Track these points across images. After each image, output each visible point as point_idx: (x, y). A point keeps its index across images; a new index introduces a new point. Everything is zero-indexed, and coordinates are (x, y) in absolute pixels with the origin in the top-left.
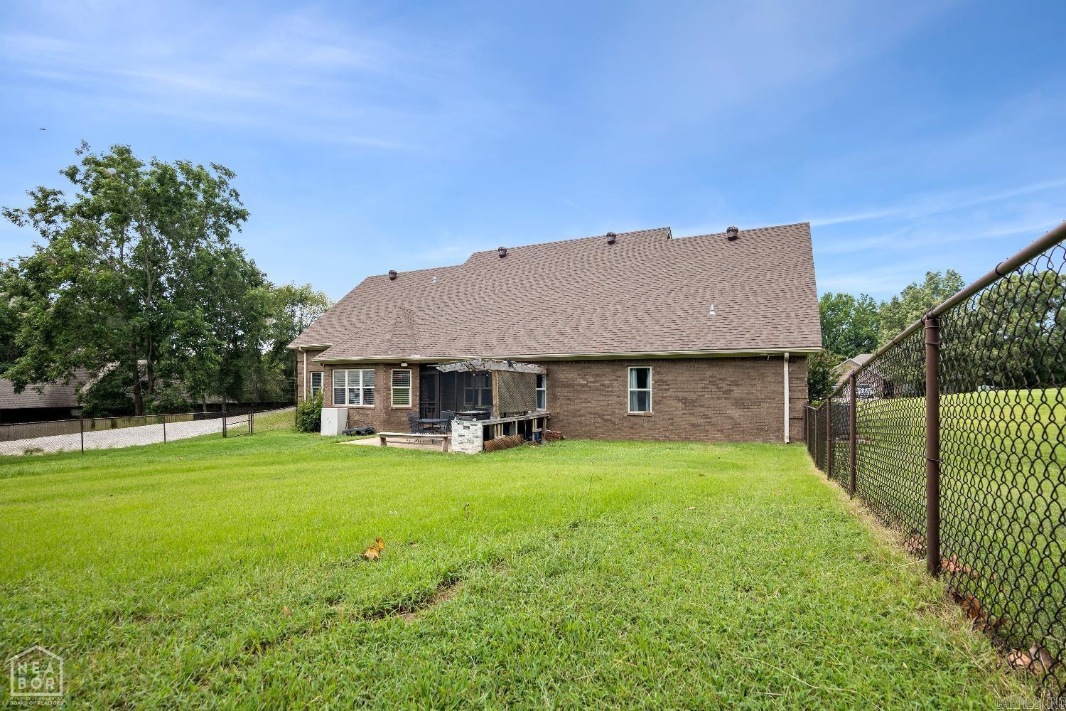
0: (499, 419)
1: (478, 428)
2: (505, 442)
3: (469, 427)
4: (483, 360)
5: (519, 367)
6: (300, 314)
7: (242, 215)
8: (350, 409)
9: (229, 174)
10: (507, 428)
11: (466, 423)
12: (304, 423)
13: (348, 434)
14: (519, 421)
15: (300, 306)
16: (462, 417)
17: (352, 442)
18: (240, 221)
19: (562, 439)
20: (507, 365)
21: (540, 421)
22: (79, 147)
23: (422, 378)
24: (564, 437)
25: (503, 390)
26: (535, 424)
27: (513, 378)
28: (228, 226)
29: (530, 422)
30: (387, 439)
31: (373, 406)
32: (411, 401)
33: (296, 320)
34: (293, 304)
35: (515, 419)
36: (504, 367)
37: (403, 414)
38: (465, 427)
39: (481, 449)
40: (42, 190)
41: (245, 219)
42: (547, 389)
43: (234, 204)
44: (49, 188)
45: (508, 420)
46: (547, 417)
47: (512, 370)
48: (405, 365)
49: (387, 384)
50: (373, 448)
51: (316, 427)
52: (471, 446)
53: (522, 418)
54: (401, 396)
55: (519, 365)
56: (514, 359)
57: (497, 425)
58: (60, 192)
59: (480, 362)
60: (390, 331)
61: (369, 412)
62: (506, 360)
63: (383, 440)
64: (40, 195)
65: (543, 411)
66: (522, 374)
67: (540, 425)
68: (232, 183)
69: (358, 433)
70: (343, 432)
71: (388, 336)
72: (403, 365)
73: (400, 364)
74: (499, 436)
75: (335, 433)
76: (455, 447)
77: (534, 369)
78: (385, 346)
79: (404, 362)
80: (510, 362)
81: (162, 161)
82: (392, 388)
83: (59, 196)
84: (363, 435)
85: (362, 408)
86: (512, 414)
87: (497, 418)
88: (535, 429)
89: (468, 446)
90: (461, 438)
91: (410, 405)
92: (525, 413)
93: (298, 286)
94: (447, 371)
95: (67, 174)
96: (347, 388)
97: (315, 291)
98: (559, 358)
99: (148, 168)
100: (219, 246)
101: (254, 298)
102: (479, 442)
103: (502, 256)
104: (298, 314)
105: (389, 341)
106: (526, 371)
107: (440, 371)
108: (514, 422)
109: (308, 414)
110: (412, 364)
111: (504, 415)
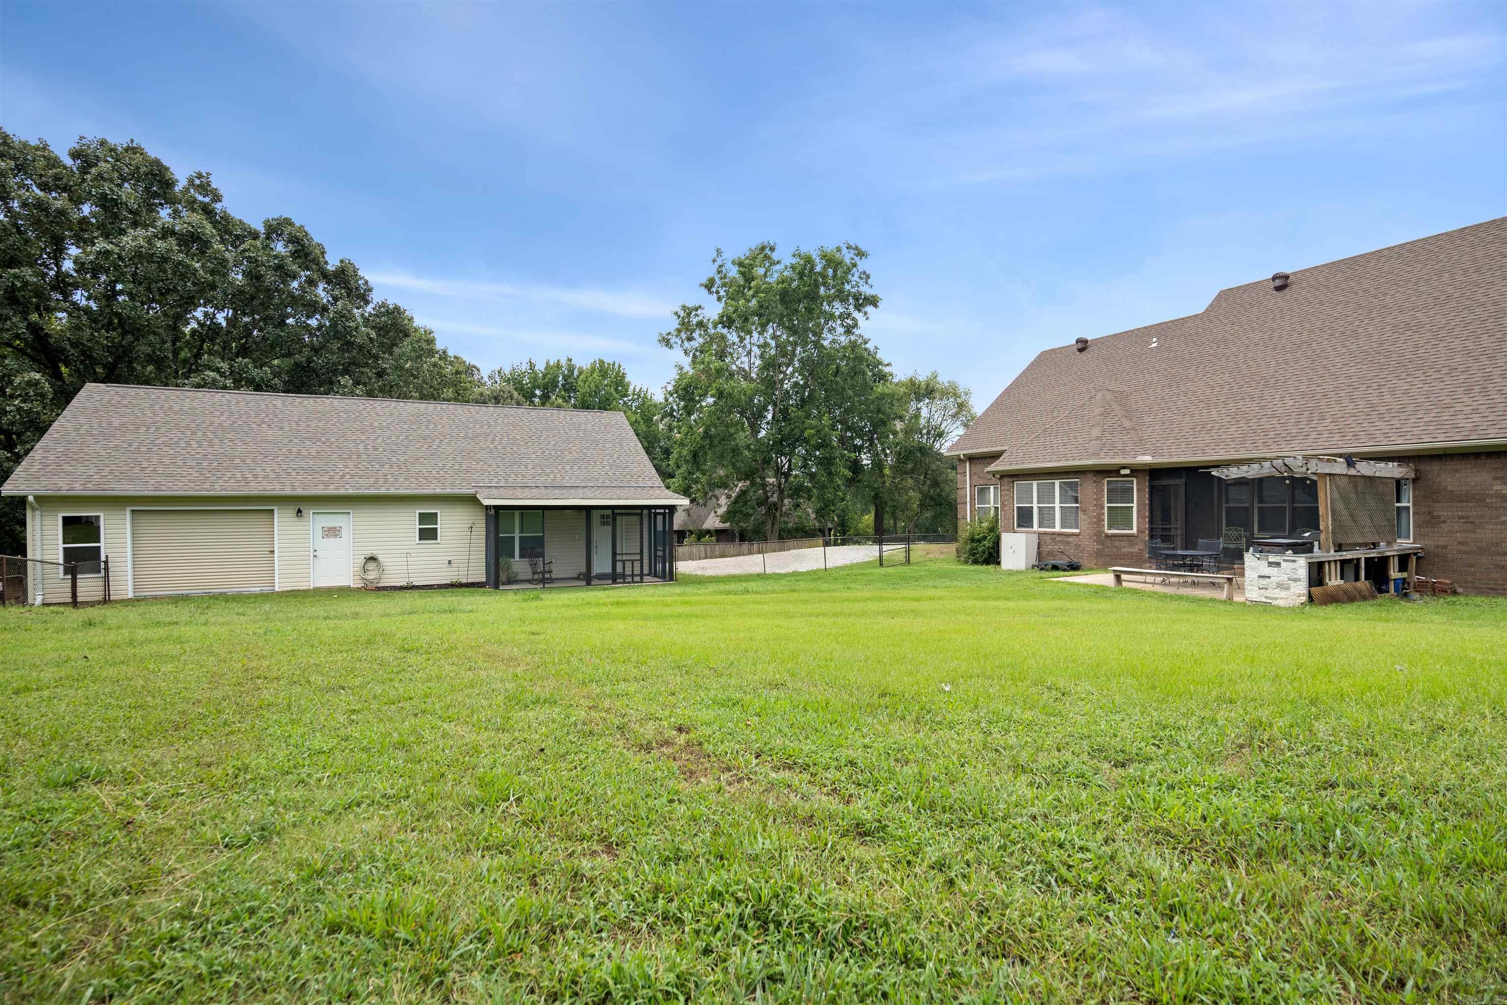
0: (1332, 552)
1: (1299, 566)
2: (1345, 592)
3: (1278, 564)
4: (1304, 457)
5: (1365, 468)
6: (926, 410)
7: (873, 301)
8: (1040, 534)
9: (861, 254)
10: (1347, 567)
11: (1272, 558)
12: (972, 552)
13: (1042, 569)
14: (1366, 559)
15: (927, 401)
16: (1263, 548)
17: (1062, 579)
18: (869, 309)
19: (1455, 593)
20: (1345, 465)
21: (1404, 560)
22: (714, 256)
23: (1152, 489)
24: (1460, 590)
25: (1340, 505)
26: (1394, 565)
27: (1355, 487)
28: (856, 314)
29: (1384, 561)
30: (1123, 577)
31: (1077, 531)
32: (1136, 525)
33: (923, 422)
34: (919, 400)
35: (1361, 554)
36: (1340, 467)
37: (1123, 544)
38: (1271, 564)
39: (1304, 599)
40: (684, 308)
41: (876, 306)
42: (1414, 505)
43: (865, 290)
44: (690, 304)
45: (1347, 555)
46: (1415, 554)
47: (1352, 472)
48: (1127, 472)
49: (1099, 499)
50: (1105, 588)
51: (992, 557)
52: (1284, 594)
53: (1373, 554)
54: (1120, 517)
55: (1364, 464)
56: (1356, 454)
57: (1329, 562)
58: (700, 307)
59: (1300, 461)
60: (1098, 424)
61: (1070, 539)
62: (1340, 456)
63: (1118, 578)
64: (682, 314)
65: (1406, 543)
66: (1371, 479)
67: (1403, 567)
68: (863, 265)
69: (1055, 568)
70: (1033, 567)
71: (1096, 432)
72: (1123, 472)
73: (1118, 471)
74: (1334, 581)
75: (1023, 568)
76: (1252, 593)
77: (1392, 470)
78: (1093, 446)
79: (1124, 468)
80: (1350, 460)
81: (804, 250)
82: (1106, 505)
83: (699, 311)
84: (1064, 570)
85: (1060, 534)
86: (1353, 546)
87: (1328, 551)
88: (1394, 573)
89: (1278, 593)
90: (1265, 582)
91: (1134, 531)
92: (1375, 545)
93: (922, 377)
94: (1234, 476)
95: (706, 286)
96: (1035, 505)
97: (944, 379)
98: (1445, 449)
99: (789, 260)
100: (843, 340)
101: (882, 396)
102: (1301, 589)
103: (1278, 289)
104: (924, 412)
105: (1098, 438)
106: (1377, 474)
107: (1219, 478)
108: (1358, 560)
109: (979, 541)
110: (1136, 471)
111: (1339, 548)
